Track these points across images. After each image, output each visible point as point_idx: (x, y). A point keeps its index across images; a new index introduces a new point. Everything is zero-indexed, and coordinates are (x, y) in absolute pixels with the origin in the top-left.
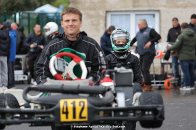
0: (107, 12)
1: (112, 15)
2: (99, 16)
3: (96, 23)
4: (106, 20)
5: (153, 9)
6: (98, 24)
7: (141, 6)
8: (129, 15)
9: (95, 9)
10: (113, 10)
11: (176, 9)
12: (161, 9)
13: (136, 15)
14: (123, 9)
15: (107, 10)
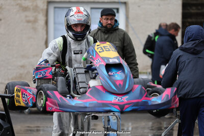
1: (55, 8)
2: (36, 9)
3: (32, 19)
4: (47, 15)
6: (35, 21)
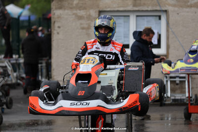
0: (100, 12)
2: (89, 18)
3: (86, 26)
6: (89, 28)
7: (144, 4)
8: (129, 16)
9: (85, 8)
10: (108, 9)
11: (188, 10)
12: (169, 8)
13: (137, 16)
14: (121, 9)
15: (101, 10)
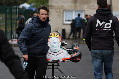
0: (64, 10)
5: (81, 9)
6: (60, 15)
9: (59, 9)
10: (66, 9)
12: (85, 10)
